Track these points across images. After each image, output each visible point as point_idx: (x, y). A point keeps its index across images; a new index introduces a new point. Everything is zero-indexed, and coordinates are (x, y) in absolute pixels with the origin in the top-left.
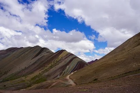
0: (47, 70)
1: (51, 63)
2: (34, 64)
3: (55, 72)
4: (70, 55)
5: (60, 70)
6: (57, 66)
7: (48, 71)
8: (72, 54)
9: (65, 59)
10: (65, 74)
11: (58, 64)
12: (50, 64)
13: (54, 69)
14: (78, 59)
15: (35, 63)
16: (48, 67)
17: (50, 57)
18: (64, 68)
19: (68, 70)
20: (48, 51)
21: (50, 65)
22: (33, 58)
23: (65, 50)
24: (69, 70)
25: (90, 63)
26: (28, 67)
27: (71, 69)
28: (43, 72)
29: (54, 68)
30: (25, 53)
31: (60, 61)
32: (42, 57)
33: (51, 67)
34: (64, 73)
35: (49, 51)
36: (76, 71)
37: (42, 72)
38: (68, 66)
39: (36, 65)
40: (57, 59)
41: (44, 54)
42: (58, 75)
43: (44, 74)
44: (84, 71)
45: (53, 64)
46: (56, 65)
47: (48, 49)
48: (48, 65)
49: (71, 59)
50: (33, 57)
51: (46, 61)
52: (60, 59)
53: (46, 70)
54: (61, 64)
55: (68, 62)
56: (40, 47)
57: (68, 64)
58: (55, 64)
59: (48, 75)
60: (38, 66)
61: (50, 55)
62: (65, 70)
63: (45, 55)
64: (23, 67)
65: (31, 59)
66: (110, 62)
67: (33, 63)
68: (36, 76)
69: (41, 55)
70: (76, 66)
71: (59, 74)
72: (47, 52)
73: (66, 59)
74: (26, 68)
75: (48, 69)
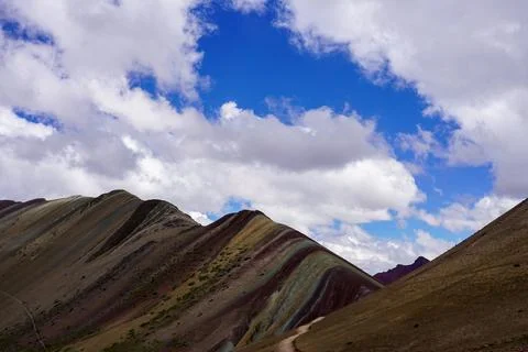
0: (167, 318)
1: (190, 281)
2: (100, 284)
3: (211, 323)
4: (285, 238)
5: (234, 313)
6: (219, 294)
7: (176, 318)
8: (295, 235)
9: (258, 257)
10: (259, 338)
11: (224, 285)
12: (184, 281)
13: (204, 308)
14: (326, 256)
15: (109, 277)
16: (174, 299)
17: (181, 247)
18: (253, 306)
19: (276, 311)
20: (172, 217)
21: (184, 290)
22: (97, 255)
23: (258, 212)
24: (282, 314)
25: (385, 278)
26: (73, 300)
27: (293, 310)
28: (150, 326)
29: (205, 303)
30: (53, 230)
31: (234, 270)
32: (142, 249)
33: (191, 300)
34: (257, 329)
35: (177, 216)
36: (320, 319)
37: (143, 325)
38: (275, 296)
39: (113, 288)
40: (219, 257)
41: (152, 232)
42: (224, 341)
43: (152, 338)
44: (360, 316)
45: (198, 283)
46: (213, 287)
47: (174, 210)
48: (174, 289)
49: (288, 257)
50: (99, 247)
51: (163, 268)
52: (232, 256)
53: (162, 313)
54: (238, 282)
55: (274, 271)
56: (133, 196)
57: (273, 284)
58: (211, 282)
59: (174, 340)
60: (122, 295)
61: (182, 238)
62: (263, 317)
63: (157, 237)
64: (46, 304)
65: (86, 257)
66: (488, 273)
67: (96, 277)
68: (115, 344)
69: (139, 237)
70: (316, 294)
71: (231, 333)
72: (169, 225)
73: (267, 259)
74: (60, 309)
75: (174, 308)
